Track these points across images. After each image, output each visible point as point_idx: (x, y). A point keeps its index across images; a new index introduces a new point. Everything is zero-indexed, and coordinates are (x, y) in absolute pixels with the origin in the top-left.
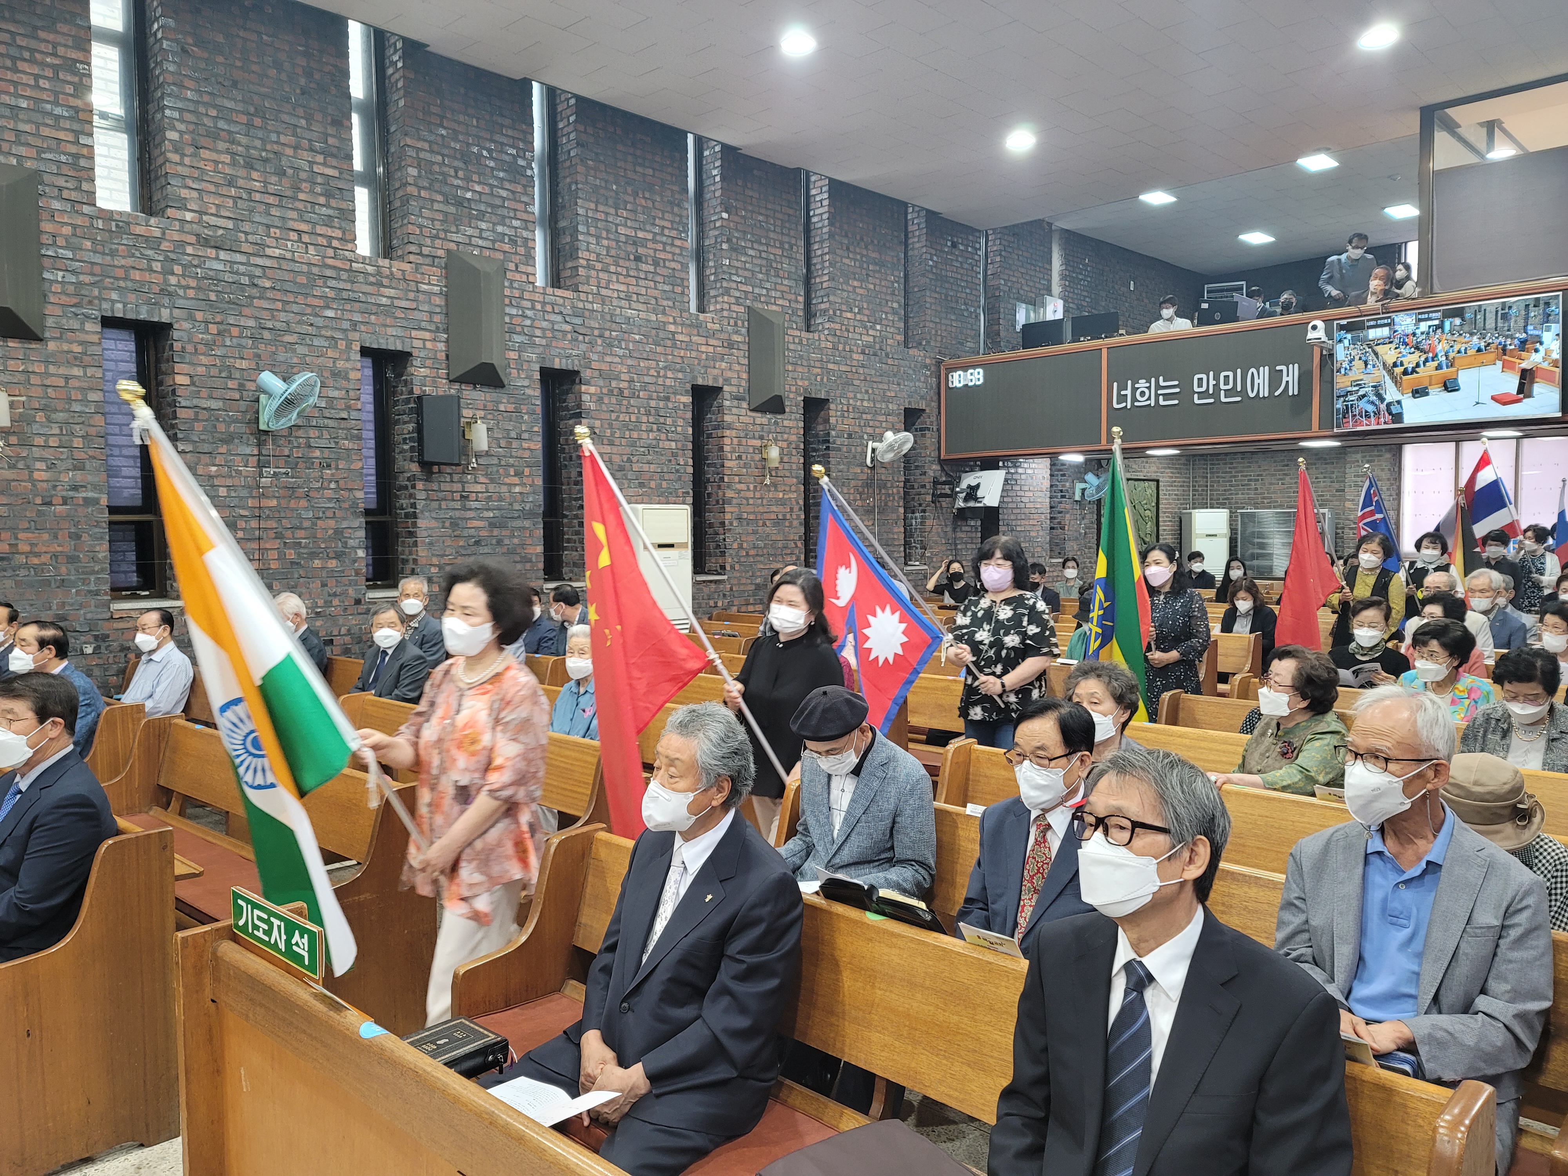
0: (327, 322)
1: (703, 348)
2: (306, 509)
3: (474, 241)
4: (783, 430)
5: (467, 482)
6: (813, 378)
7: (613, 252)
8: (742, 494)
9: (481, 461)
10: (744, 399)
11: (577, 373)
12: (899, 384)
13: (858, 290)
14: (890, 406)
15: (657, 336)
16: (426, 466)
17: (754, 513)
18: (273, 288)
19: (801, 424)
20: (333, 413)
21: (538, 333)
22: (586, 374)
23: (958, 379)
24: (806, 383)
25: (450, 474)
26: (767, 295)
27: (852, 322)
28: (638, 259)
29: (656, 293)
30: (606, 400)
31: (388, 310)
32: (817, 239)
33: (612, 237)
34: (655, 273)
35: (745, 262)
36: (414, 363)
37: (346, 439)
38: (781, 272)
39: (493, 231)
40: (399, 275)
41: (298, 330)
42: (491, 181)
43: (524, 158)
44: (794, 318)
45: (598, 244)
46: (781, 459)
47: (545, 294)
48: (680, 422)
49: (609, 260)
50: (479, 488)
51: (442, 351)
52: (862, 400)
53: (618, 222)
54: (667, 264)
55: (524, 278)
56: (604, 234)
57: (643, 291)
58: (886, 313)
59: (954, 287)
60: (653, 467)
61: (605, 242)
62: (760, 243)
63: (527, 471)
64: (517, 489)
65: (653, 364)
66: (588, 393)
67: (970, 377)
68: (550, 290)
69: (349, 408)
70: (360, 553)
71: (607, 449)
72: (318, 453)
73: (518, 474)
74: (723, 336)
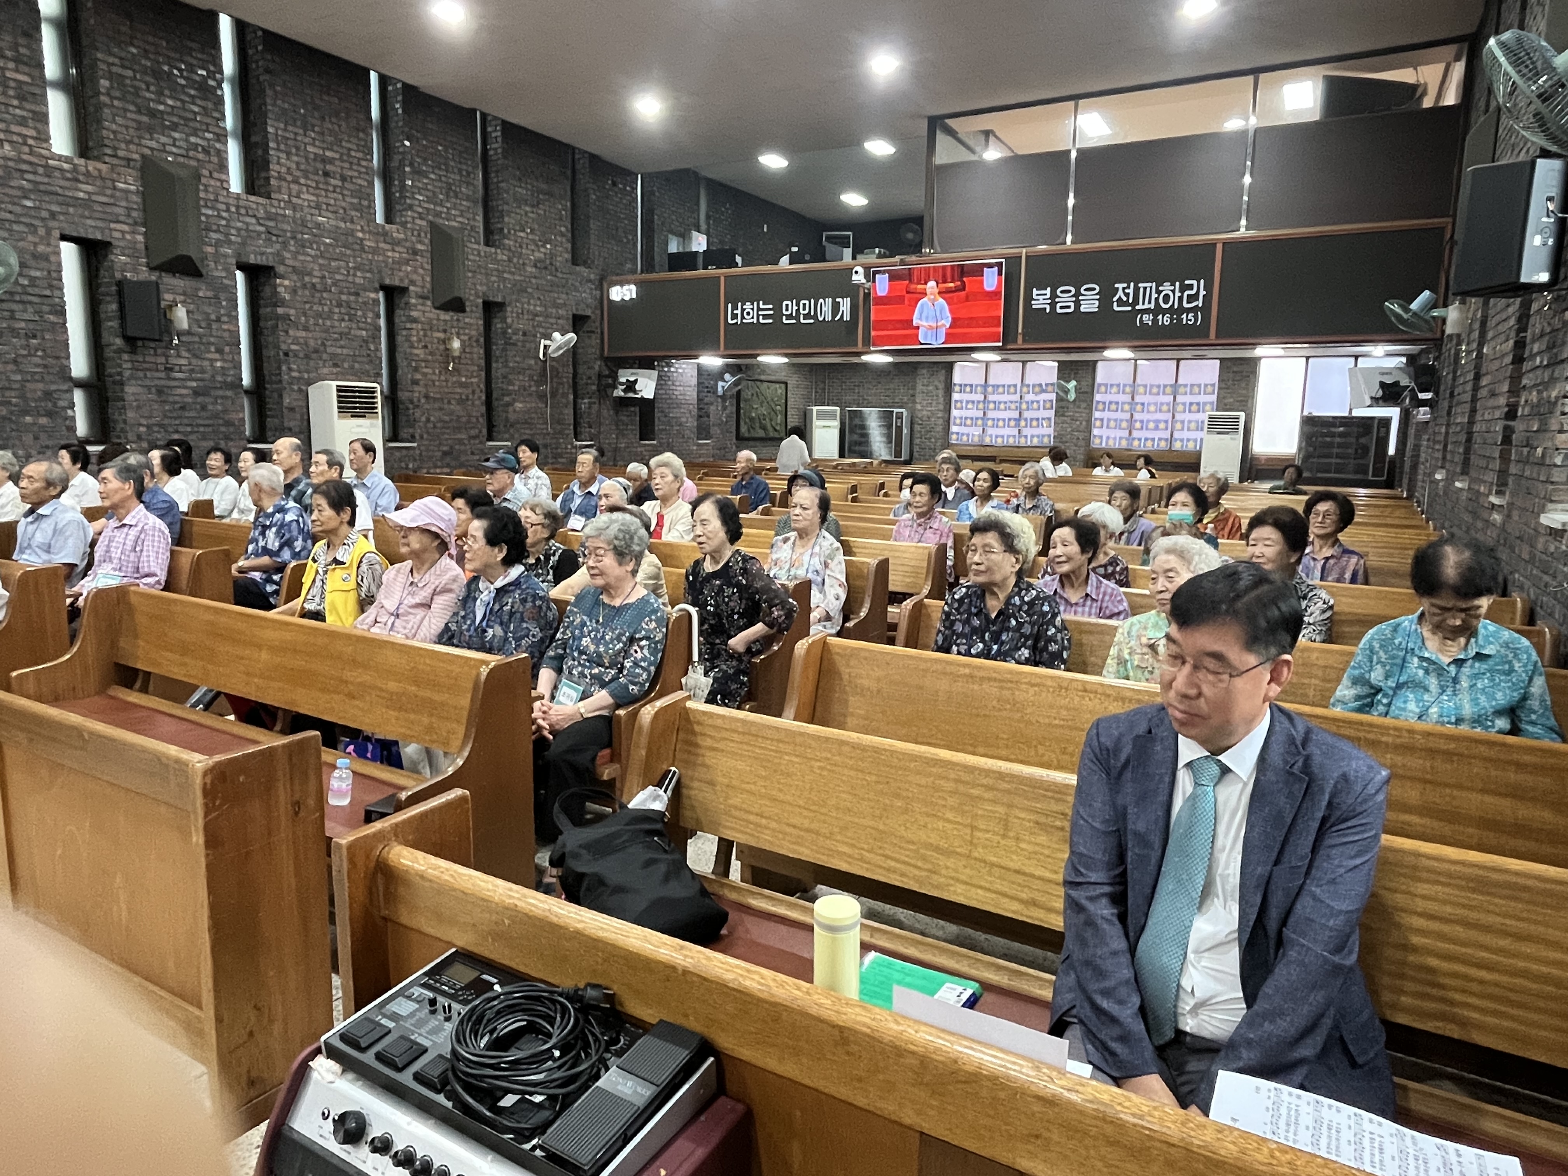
0: (26, 211)
1: (390, 254)
2: (14, 372)
3: (168, 148)
4: (464, 326)
5: (170, 356)
6: (491, 284)
7: (303, 167)
8: (429, 377)
9: (183, 339)
10: (427, 298)
11: (272, 268)
12: (567, 294)
13: (530, 214)
14: (560, 311)
15: (346, 241)
16: (131, 341)
17: (440, 393)
19: (481, 322)
20: (35, 290)
21: (233, 231)
22: (281, 269)
23: (615, 294)
24: (483, 288)
25: (155, 349)
26: (448, 214)
27: (524, 240)
28: (326, 174)
29: (344, 205)
30: (300, 293)
31: (85, 204)
33: (301, 154)
34: (343, 187)
35: (426, 184)
36: (115, 251)
37: (50, 314)
38: (460, 195)
39: (187, 141)
40: (96, 173)
42: (183, 97)
43: (214, 79)
44: (474, 234)
45: (288, 159)
46: (464, 349)
47: (239, 199)
49: (298, 173)
50: (183, 362)
51: (141, 242)
52: (535, 305)
53: (306, 141)
54: (354, 180)
55: (218, 184)
56: (294, 151)
57: (333, 202)
58: (555, 235)
59: (614, 218)
60: (345, 351)
61: (295, 158)
62: (441, 169)
63: (227, 349)
64: (219, 364)
65: (343, 264)
66: (283, 286)
67: (626, 292)
68: (244, 196)
69: (51, 287)
70: (70, 412)
71: (303, 334)
72: (23, 325)
73: (219, 351)
74: (408, 244)
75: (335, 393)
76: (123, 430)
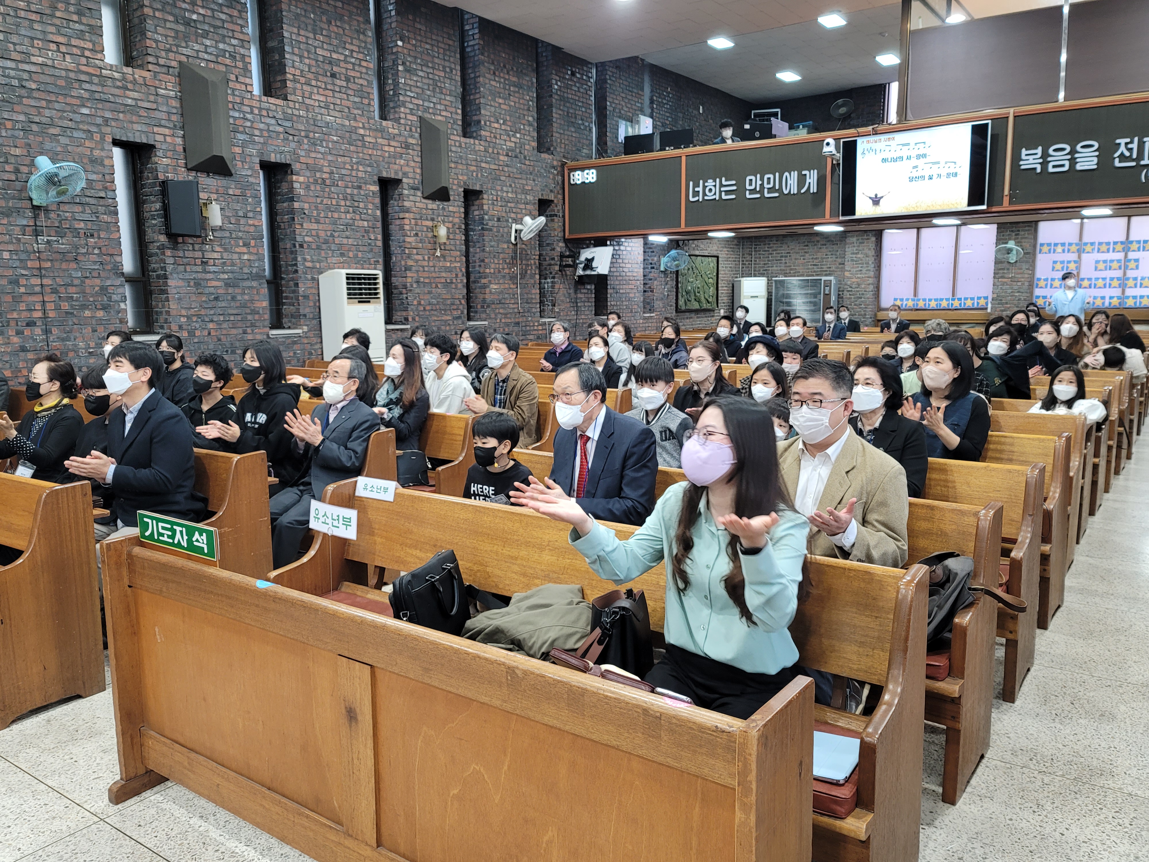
0: (84, 118)
1: (386, 148)
2: (75, 269)
3: (201, 55)
4: (449, 213)
5: (206, 251)
6: (470, 174)
7: (313, 70)
8: (420, 263)
9: (216, 234)
10: (417, 189)
11: (290, 165)
12: (534, 180)
13: (503, 106)
14: (528, 197)
15: (350, 137)
16: (173, 237)
17: (428, 278)
18: (39, 90)
19: (462, 210)
20: (92, 193)
21: (257, 133)
22: (296, 167)
23: (579, 177)
24: (465, 178)
25: (193, 244)
26: (434, 108)
27: (498, 131)
28: (333, 75)
29: (348, 104)
30: (312, 188)
31: (133, 110)
32: (471, 65)
33: (312, 56)
34: (347, 87)
35: (417, 81)
36: (158, 154)
37: (105, 214)
38: (444, 90)
39: (216, 47)
40: (141, 81)
41: (60, 124)
44: (455, 127)
45: (301, 62)
46: (448, 236)
47: (260, 101)
48: (370, 206)
49: (310, 76)
50: (215, 255)
51: (179, 145)
52: (507, 192)
53: (316, 44)
54: (356, 80)
55: (243, 87)
56: (306, 54)
57: (338, 102)
58: (524, 125)
59: (574, 107)
60: (350, 241)
61: (307, 61)
62: (428, 67)
64: (246, 257)
65: (348, 159)
66: (298, 181)
67: (586, 176)
68: (264, 98)
69: (105, 189)
70: (122, 306)
71: (315, 226)
72: (82, 225)
73: (246, 245)
74: (402, 139)
75: (345, 281)
76: (166, 321)
